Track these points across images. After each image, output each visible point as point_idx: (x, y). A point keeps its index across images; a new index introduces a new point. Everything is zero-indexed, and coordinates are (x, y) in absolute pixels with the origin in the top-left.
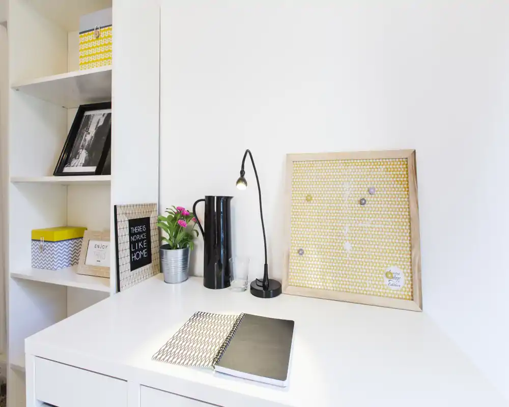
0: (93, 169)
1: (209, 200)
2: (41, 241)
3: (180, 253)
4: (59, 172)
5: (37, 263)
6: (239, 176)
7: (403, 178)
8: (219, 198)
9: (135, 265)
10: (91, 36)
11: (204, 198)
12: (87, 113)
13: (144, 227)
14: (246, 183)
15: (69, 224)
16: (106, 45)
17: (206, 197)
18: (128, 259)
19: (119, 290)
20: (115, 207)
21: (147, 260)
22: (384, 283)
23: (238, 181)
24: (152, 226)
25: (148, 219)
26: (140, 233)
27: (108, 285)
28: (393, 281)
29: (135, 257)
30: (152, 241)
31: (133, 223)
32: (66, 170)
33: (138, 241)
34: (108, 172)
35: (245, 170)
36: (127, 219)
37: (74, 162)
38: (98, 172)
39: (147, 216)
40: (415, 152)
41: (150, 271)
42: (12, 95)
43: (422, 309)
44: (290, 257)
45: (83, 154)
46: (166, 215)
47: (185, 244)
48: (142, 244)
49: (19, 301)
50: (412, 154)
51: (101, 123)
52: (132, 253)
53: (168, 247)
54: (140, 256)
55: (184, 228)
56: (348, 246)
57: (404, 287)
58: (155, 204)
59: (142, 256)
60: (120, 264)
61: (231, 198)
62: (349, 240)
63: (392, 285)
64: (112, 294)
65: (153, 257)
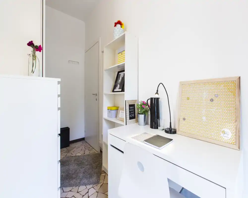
0: (120, 90)
1: (152, 99)
2: (109, 110)
3: (143, 116)
4: (113, 91)
5: (108, 116)
6: (156, 92)
7: (233, 90)
8: (155, 98)
9: (131, 118)
10: (120, 54)
11: (150, 98)
12: (120, 73)
13: (133, 107)
14: (158, 94)
15: (115, 106)
16: (123, 58)
17: (151, 98)
18: (129, 116)
19: (126, 125)
20: (125, 101)
21: (134, 118)
22: (221, 135)
23: (156, 94)
24: (136, 107)
25: (134, 105)
26: (132, 109)
27: (124, 123)
28: (226, 135)
29: (131, 116)
30: (136, 112)
31: (130, 106)
32: (115, 90)
33: (132, 111)
34: (124, 91)
35: (158, 90)
36: (128, 105)
37: (117, 88)
38: (122, 91)
39: (134, 104)
40: (240, 78)
41: (135, 121)
42: (104, 72)
43: (239, 149)
44: (180, 121)
45: (119, 86)
46: (139, 104)
47: (145, 113)
48: (133, 112)
49: (105, 125)
50: (238, 78)
51: (123, 76)
52: (130, 115)
53: (140, 114)
54: (132, 116)
55: (144, 108)
56: (204, 118)
57: (231, 138)
58: (137, 100)
59: (133, 116)
60: (127, 117)
61: (159, 98)
62: (205, 116)
63: (225, 137)
64: (125, 125)
65: (136, 117)
